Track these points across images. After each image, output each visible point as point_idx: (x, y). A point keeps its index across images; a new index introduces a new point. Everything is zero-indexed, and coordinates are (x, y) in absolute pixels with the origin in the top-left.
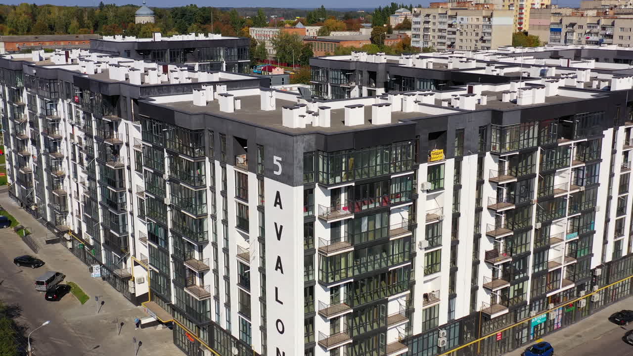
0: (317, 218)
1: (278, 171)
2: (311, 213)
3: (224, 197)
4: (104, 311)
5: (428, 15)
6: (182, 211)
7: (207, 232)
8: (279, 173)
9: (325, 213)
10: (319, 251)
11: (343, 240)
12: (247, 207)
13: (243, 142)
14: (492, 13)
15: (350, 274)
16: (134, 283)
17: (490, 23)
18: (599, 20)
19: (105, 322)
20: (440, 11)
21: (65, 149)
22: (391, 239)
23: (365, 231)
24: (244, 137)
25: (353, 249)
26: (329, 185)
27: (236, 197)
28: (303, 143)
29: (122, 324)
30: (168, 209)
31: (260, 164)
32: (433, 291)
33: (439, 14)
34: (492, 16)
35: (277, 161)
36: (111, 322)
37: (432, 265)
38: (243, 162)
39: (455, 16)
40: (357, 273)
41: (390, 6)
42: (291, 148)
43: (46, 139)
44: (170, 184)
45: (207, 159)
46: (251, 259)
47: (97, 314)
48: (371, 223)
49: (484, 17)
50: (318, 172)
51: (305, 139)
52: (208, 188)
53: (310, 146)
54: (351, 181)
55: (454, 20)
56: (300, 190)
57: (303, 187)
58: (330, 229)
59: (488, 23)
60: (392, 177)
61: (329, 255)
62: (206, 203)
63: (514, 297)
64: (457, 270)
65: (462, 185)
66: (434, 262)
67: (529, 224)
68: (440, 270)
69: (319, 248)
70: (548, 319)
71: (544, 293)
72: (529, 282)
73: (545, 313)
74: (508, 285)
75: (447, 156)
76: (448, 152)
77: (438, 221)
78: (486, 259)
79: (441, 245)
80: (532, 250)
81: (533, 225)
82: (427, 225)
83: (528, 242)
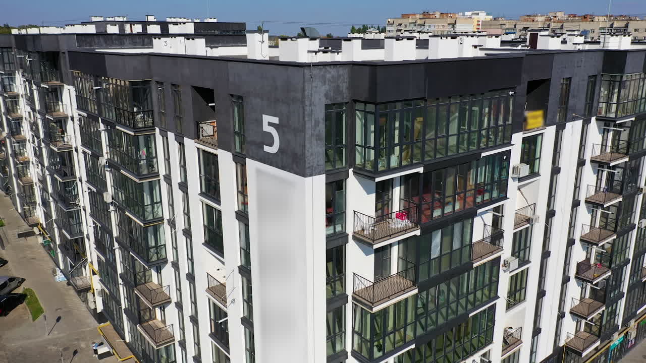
0: (350, 237)
1: (271, 144)
2: (339, 228)
3: (184, 192)
4: (56, 332)
5: (400, 25)
6: (127, 213)
7: (165, 245)
8: (273, 150)
9: (366, 227)
10: (353, 298)
12: (220, 212)
13: (207, 94)
14: (456, 21)
15: (410, 334)
16: (94, 296)
17: (454, 29)
18: (549, 24)
19: (54, 348)
20: (410, 21)
21: (26, 131)
22: (475, 265)
23: (435, 256)
24: (208, 85)
25: (415, 292)
26: (377, 173)
27: (202, 194)
28: (325, 84)
29: (75, 352)
30: (112, 208)
31: (236, 133)
32: (511, 328)
33: (410, 23)
34: (455, 23)
35: (270, 124)
36: (61, 349)
38: (212, 134)
39: (424, 25)
40: (420, 331)
41: (362, 28)
42: (299, 95)
43: (8, 119)
44: (111, 171)
45: (157, 130)
46: (229, 300)
47: (46, 337)
48: (447, 239)
49: (449, 24)
50: (351, 146)
51: (328, 76)
52: (161, 178)
53: (337, 90)
54: (416, 164)
55: (423, 27)
56: (317, 185)
57: (324, 176)
58: (372, 256)
59: (452, 29)
60: (483, 154)
61: (376, 309)
62: (161, 202)
63: (606, 322)
64: (544, 295)
65: (560, 168)
66: (518, 288)
67: (632, 222)
68: (525, 298)
69: (354, 292)
70: (626, 338)
71: (634, 310)
72: (624, 299)
73: (625, 332)
74: (604, 308)
75: (547, 122)
76: (549, 116)
77: (528, 225)
78: (577, 273)
79: (528, 262)
80: (631, 257)
81: (636, 222)
82: (515, 234)
83: (628, 246)
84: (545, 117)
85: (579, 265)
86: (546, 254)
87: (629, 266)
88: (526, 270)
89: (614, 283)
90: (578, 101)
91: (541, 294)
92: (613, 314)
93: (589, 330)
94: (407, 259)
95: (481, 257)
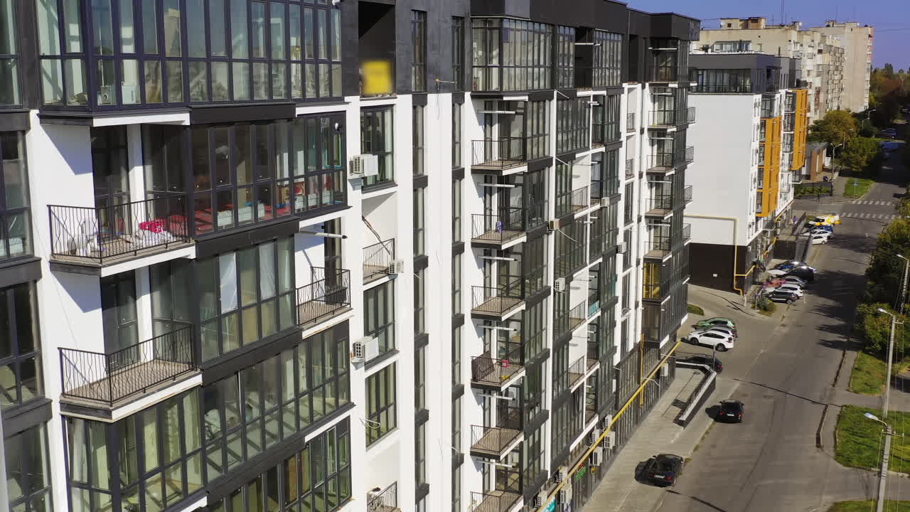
0: (45, 267)
11: (147, 353)
22: (305, 334)
23: (230, 308)
25: (198, 380)
32: (378, 489)
37: (379, 410)
40: (213, 476)
48: (248, 277)
50: (31, 59)
58: (98, 313)
61: (118, 415)
63: (529, 465)
64: (427, 418)
65: (426, 177)
66: (382, 405)
67: (544, 284)
68: (395, 425)
69: (63, 394)
70: (559, 503)
71: (565, 445)
72: (549, 422)
73: (555, 492)
74: (521, 438)
75: (398, 85)
76: (399, 77)
77: (386, 279)
78: (474, 378)
79: (394, 352)
80: (550, 346)
81: (551, 283)
82: (366, 293)
83: (544, 327)
84: (393, 74)
85: (475, 363)
86: (421, 340)
87: (550, 361)
88: (392, 366)
89: (531, 395)
90: (441, 56)
91: (422, 417)
92: (536, 452)
93: (503, 487)
94: (172, 320)
95: (315, 320)
